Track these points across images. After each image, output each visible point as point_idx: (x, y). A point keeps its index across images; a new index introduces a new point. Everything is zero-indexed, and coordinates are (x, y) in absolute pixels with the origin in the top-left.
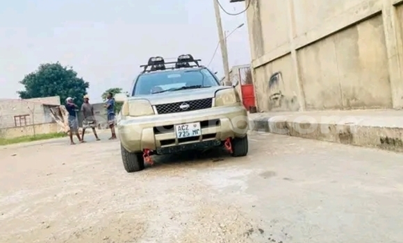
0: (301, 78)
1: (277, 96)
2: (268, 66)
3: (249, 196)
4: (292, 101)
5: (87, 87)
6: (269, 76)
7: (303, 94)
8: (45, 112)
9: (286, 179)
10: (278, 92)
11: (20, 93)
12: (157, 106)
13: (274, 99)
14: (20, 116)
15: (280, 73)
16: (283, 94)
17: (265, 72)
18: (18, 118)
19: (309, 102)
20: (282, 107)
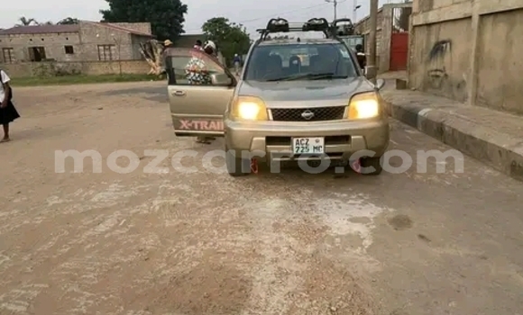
0: (477, 59)
1: (438, 73)
2: (434, 27)
3: (371, 259)
4: (459, 86)
5: (185, 11)
6: (433, 41)
7: (477, 81)
8: (133, 43)
9: (422, 237)
10: (441, 68)
11: (103, 12)
12: (273, 110)
13: (433, 76)
14: (104, 46)
15: (450, 42)
16: (448, 72)
17: (429, 35)
18: (101, 48)
19: (482, 94)
20: (443, 89)
